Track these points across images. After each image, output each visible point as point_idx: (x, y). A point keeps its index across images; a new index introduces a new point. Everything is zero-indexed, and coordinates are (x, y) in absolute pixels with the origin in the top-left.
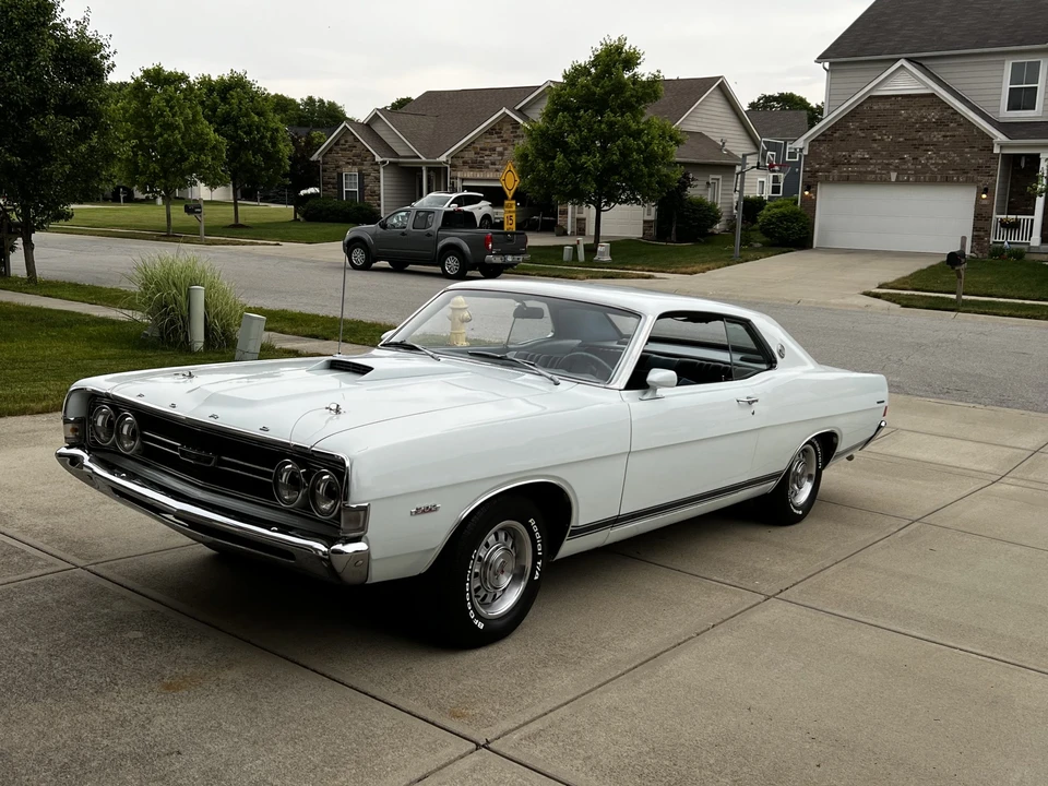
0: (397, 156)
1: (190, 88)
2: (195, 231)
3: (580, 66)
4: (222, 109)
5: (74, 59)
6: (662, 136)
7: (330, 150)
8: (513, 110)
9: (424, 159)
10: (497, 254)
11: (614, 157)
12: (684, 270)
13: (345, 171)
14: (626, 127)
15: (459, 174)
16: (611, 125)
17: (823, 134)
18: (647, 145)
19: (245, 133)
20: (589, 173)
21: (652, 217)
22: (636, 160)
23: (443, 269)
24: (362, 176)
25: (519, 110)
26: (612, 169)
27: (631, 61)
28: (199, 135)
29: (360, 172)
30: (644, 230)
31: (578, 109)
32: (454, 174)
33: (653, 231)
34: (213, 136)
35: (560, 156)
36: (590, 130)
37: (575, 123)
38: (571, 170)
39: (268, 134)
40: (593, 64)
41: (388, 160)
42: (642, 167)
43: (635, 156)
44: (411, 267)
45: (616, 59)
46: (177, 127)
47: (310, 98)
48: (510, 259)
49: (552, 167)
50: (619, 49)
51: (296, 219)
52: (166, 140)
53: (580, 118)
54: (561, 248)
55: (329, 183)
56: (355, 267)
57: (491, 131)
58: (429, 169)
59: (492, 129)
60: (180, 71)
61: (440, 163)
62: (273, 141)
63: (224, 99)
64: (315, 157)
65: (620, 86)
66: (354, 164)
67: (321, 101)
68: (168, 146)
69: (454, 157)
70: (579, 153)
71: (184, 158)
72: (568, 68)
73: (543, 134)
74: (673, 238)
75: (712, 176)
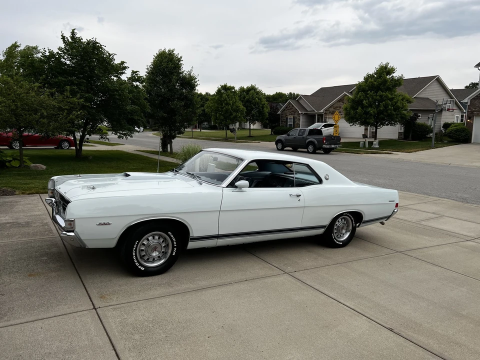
0: (307, 111)
1: (235, 92)
2: (234, 138)
3: (370, 75)
4: (247, 97)
5: (186, 83)
6: (402, 100)
7: (284, 110)
8: (348, 92)
9: (316, 112)
10: (328, 144)
11: (381, 108)
12: (407, 151)
13: (289, 117)
14: (387, 96)
15: (327, 117)
16: (381, 96)
17: (477, 96)
18: (396, 103)
19: (254, 105)
20: (371, 115)
21: (402, 131)
22: (390, 109)
23: (308, 150)
24: (294, 118)
25: (351, 92)
26: (380, 113)
27: (391, 71)
28: (237, 107)
29: (293, 117)
30: (399, 136)
31: (368, 91)
32: (325, 116)
33: (402, 136)
34: (242, 107)
35: (360, 108)
36: (372, 98)
37: (366, 96)
38: (364, 114)
39: (261, 106)
40: (375, 74)
41: (303, 112)
42: (393, 112)
43: (390, 107)
44: (299, 150)
45: (385, 71)
46: (230, 104)
47: (290, 93)
48: (333, 146)
49: (357, 112)
50: (386, 67)
51: (271, 134)
52: (226, 108)
53: (368, 94)
54: (359, 142)
55: (283, 121)
56: (278, 150)
57: (340, 101)
58: (318, 115)
59: (340, 100)
60: (232, 86)
61: (321, 113)
62: (263, 108)
63: (248, 94)
64: (279, 113)
65: (386, 81)
66: (292, 114)
67: (294, 94)
68: (227, 111)
69: (326, 110)
70: (367, 107)
71: (231, 114)
72: (365, 75)
73: (353, 101)
74: (410, 139)
75: (431, 115)
